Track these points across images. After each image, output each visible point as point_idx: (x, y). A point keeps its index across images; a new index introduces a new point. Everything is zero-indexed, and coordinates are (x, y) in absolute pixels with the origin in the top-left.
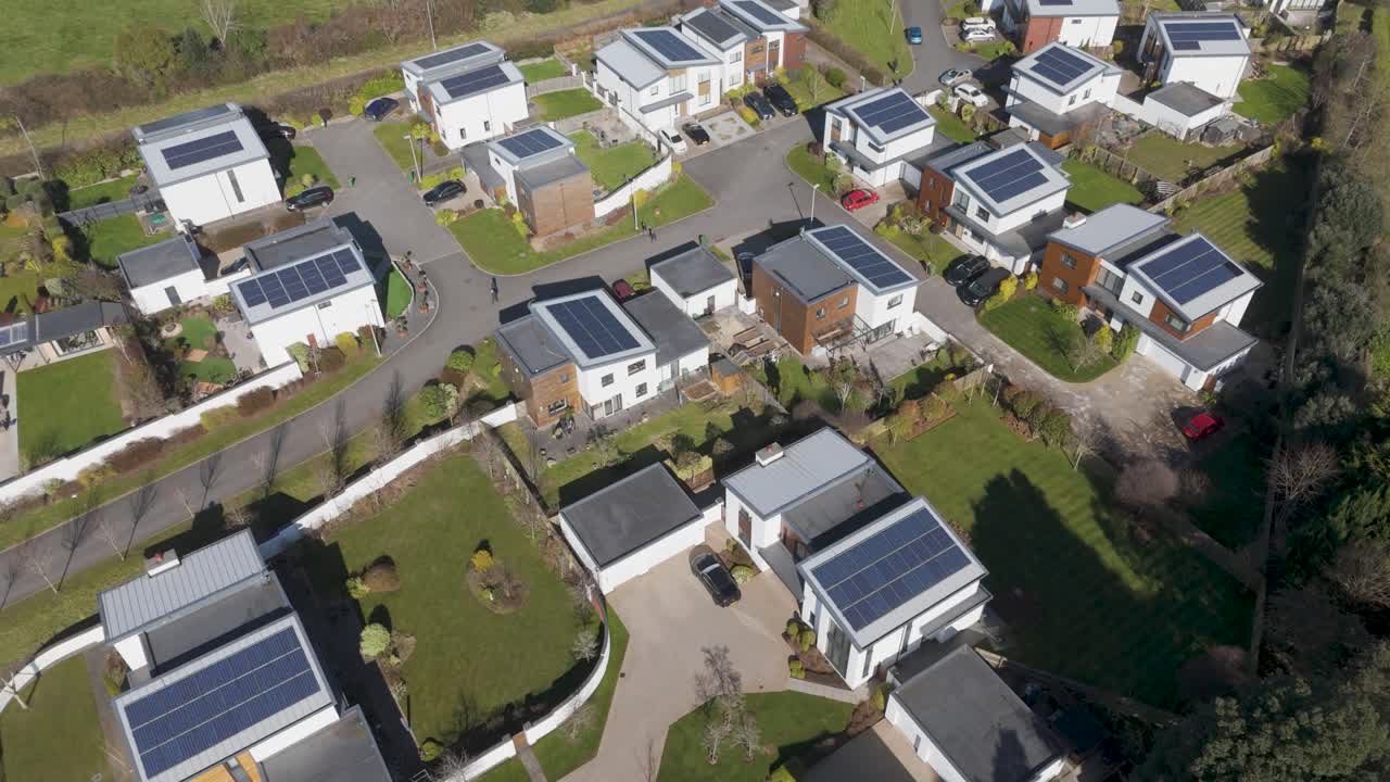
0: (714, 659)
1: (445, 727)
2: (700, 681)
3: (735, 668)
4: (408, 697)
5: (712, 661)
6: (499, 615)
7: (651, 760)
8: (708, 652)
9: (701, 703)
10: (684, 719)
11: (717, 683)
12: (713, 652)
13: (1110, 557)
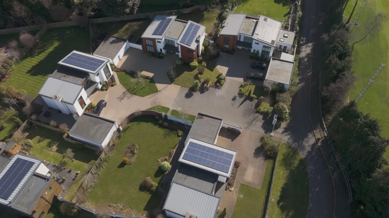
0: (121, 99)
1: (173, 135)
2: (128, 98)
3: (121, 94)
4: (172, 149)
5: (122, 99)
6: (139, 146)
7: (152, 96)
8: (120, 101)
9: (134, 95)
10: (140, 96)
11: (127, 95)
12: (120, 100)
13: (51, 49)
